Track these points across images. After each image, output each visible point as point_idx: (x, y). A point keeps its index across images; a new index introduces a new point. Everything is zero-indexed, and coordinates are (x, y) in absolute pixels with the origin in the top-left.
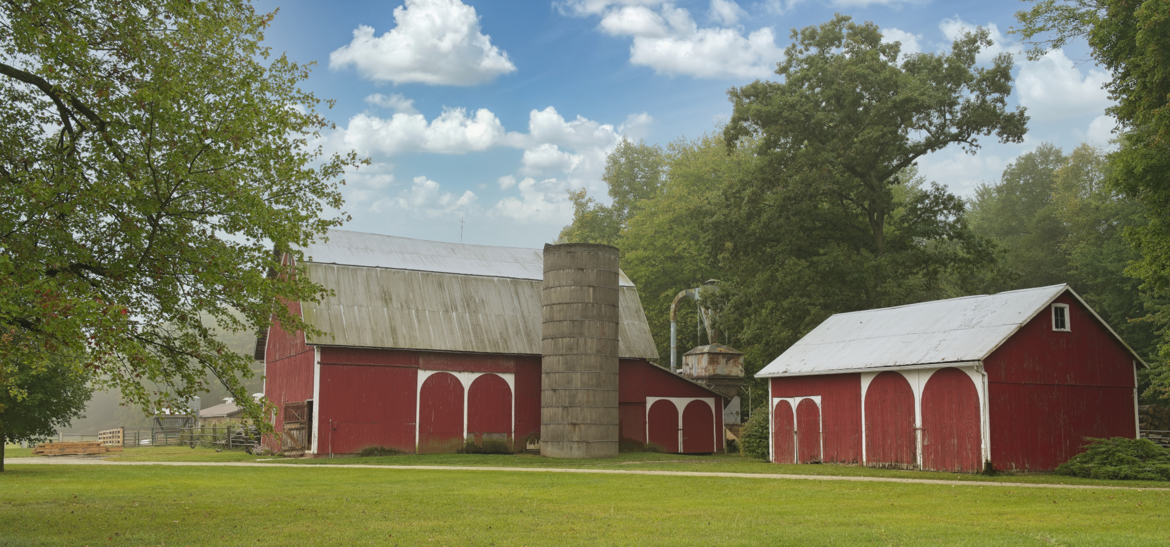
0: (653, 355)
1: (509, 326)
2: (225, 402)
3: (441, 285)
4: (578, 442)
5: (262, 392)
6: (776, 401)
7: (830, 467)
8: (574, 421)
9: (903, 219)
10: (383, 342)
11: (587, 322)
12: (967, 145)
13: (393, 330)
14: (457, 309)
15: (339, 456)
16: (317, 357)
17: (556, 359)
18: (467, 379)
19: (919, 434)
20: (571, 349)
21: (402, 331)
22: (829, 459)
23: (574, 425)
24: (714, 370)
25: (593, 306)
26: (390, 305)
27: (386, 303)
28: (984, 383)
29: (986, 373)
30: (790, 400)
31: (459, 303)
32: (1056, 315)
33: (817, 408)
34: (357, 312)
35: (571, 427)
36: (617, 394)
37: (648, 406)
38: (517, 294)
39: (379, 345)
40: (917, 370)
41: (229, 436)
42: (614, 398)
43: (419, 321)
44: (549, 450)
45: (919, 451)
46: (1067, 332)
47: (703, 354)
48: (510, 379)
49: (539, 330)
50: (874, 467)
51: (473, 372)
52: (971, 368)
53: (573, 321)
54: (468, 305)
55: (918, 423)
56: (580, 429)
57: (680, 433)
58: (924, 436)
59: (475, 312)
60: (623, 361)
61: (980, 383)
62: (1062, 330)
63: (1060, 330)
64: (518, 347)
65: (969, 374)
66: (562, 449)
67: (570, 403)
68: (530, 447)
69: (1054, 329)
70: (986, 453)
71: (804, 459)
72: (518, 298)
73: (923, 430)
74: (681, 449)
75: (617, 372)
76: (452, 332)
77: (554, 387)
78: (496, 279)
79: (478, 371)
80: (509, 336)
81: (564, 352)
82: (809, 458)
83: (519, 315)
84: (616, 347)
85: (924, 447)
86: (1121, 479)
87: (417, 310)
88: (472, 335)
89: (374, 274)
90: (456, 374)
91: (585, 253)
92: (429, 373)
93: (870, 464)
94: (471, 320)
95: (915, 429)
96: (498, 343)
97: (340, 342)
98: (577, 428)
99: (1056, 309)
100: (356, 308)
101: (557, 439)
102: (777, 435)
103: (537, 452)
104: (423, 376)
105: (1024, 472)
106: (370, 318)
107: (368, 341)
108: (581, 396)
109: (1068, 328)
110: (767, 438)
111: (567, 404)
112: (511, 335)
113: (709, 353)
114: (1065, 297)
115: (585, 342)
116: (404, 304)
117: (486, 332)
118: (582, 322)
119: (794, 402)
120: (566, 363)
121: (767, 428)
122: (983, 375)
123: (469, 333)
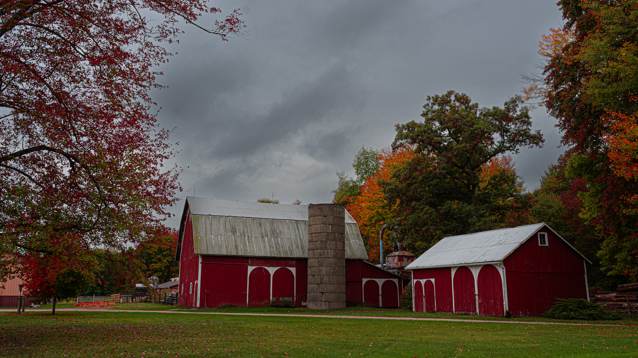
0: (365, 257)
1: (293, 244)
2: (171, 280)
3: (260, 224)
4: (325, 302)
5: (178, 277)
6: (415, 281)
7: (439, 314)
8: (323, 291)
9: (485, 189)
10: (231, 252)
11: (328, 242)
12: (514, 152)
13: (236, 247)
14: (268, 236)
15: (210, 308)
16: (200, 260)
17: (313, 260)
18: (272, 270)
19: (477, 297)
20: (321, 255)
21: (241, 247)
22: (438, 310)
23: (323, 293)
24: (401, 264)
25: (331, 234)
26: (235, 235)
27: (234, 234)
28: (503, 272)
29: (504, 267)
30: (421, 280)
31: (269, 233)
32: (541, 238)
33: (433, 285)
34: (219, 238)
35: (321, 294)
36: (345, 277)
37: (364, 283)
38: (298, 228)
39: (229, 254)
40: (475, 266)
41: (165, 298)
42: (343, 279)
43: (249, 242)
44: (311, 306)
45: (477, 306)
46: (547, 246)
47: (395, 256)
48: (293, 270)
49: (306, 245)
50: (458, 314)
51: (275, 266)
52: (497, 264)
53: (322, 241)
54: (273, 234)
55: (476, 292)
56: (325, 295)
57: (380, 297)
58: (479, 298)
59: (276, 237)
60: (348, 261)
61: (502, 272)
62: (544, 245)
63: (543, 245)
64: (297, 254)
65: (497, 267)
66: (317, 305)
67: (320, 282)
68: (303, 304)
69: (540, 245)
70: (506, 307)
71: (428, 311)
72: (298, 230)
73: (479, 295)
74: (381, 305)
75: (345, 266)
76: (265, 247)
77: (313, 274)
78: (287, 221)
79: (278, 266)
80: (293, 249)
81: (318, 257)
82: (430, 309)
83: (298, 238)
84: (344, 254)
85: (479, 304)
86: (570, 319)
87: (248, 237)
88: (275, 248)
89: (228, 220)
90: (266, 268)
91: (327, 209)
92: (254, 267)
93: (457, 313)
94: (274, 241)
95: (475, 295)
96: (287, 252)
97: (211, 252)
98: (324, 294)
99: (540, 235)
100: (219, 236)
101: (315, 300)
102: (416, 297)
103: (305, 307)
104: (250, 269)
105: (526, 316)
106: (225, 241)
107: (224, 252)
108: (326, 279)
109: (547, 244)
110: (412, 300)
111: (319, 283)
112: (294, 249)
113: (398, 256)
114: (544, 229)
115: (328, 252)
116: (242, 234)
117: (282, 247)
118: (326, 242)
119: (423, 281)
120: (319, 262)
121: (412, 295)
122: (503, 268)
123: (273, 248)
